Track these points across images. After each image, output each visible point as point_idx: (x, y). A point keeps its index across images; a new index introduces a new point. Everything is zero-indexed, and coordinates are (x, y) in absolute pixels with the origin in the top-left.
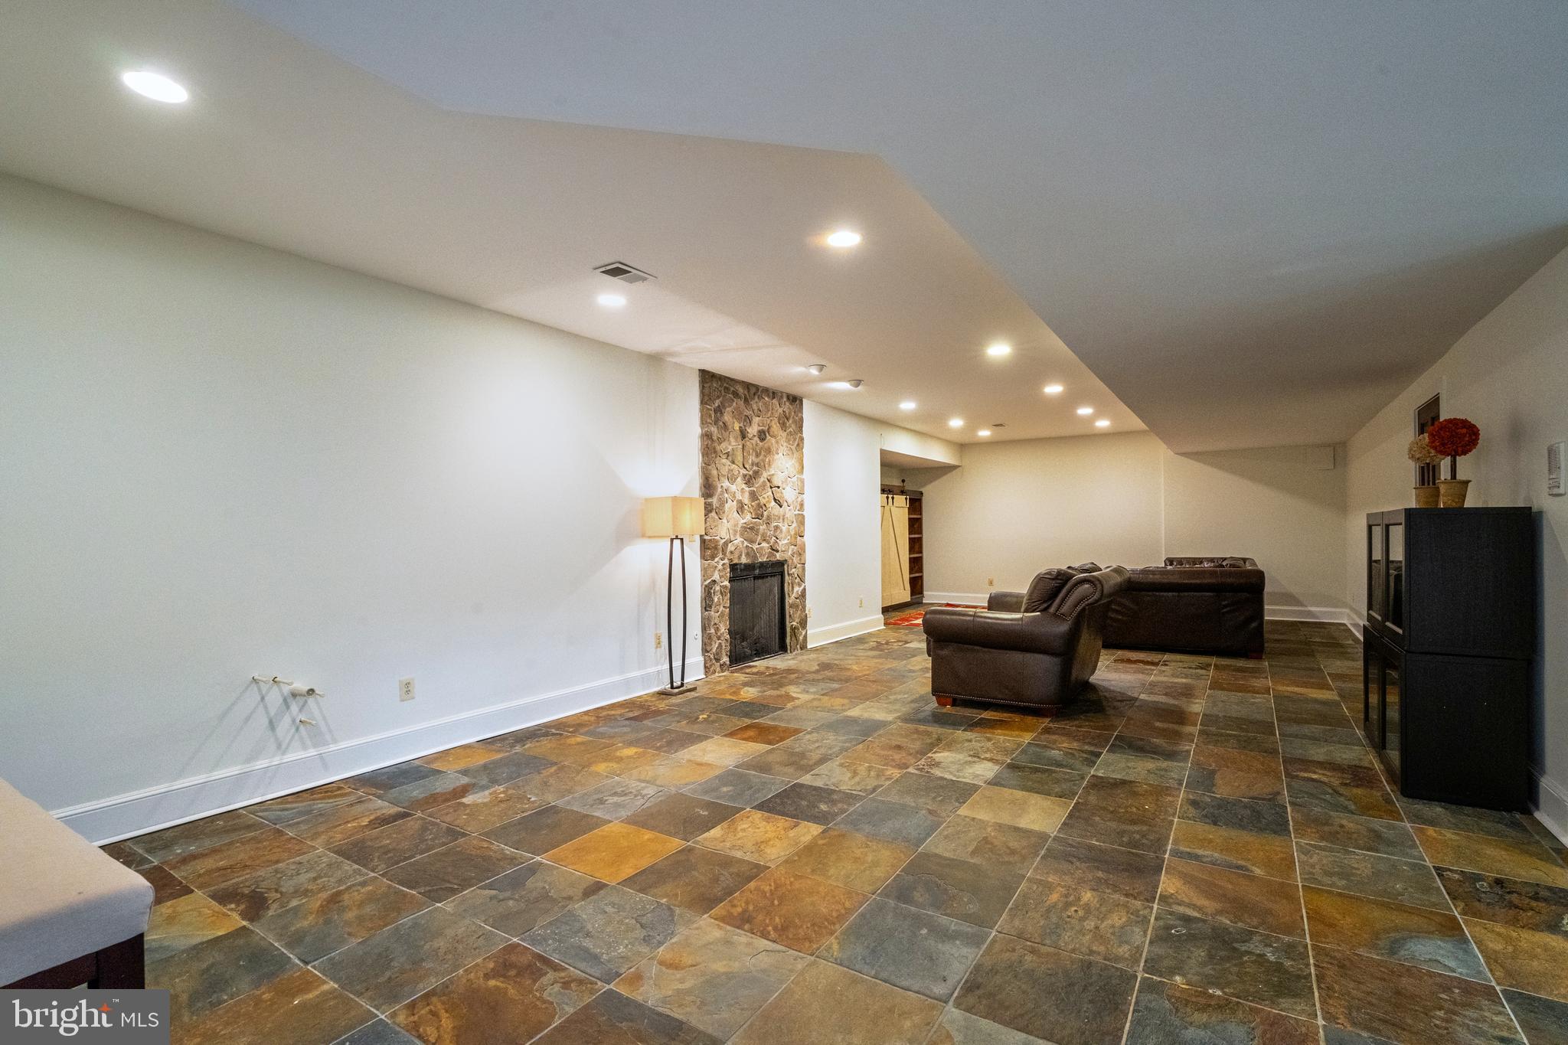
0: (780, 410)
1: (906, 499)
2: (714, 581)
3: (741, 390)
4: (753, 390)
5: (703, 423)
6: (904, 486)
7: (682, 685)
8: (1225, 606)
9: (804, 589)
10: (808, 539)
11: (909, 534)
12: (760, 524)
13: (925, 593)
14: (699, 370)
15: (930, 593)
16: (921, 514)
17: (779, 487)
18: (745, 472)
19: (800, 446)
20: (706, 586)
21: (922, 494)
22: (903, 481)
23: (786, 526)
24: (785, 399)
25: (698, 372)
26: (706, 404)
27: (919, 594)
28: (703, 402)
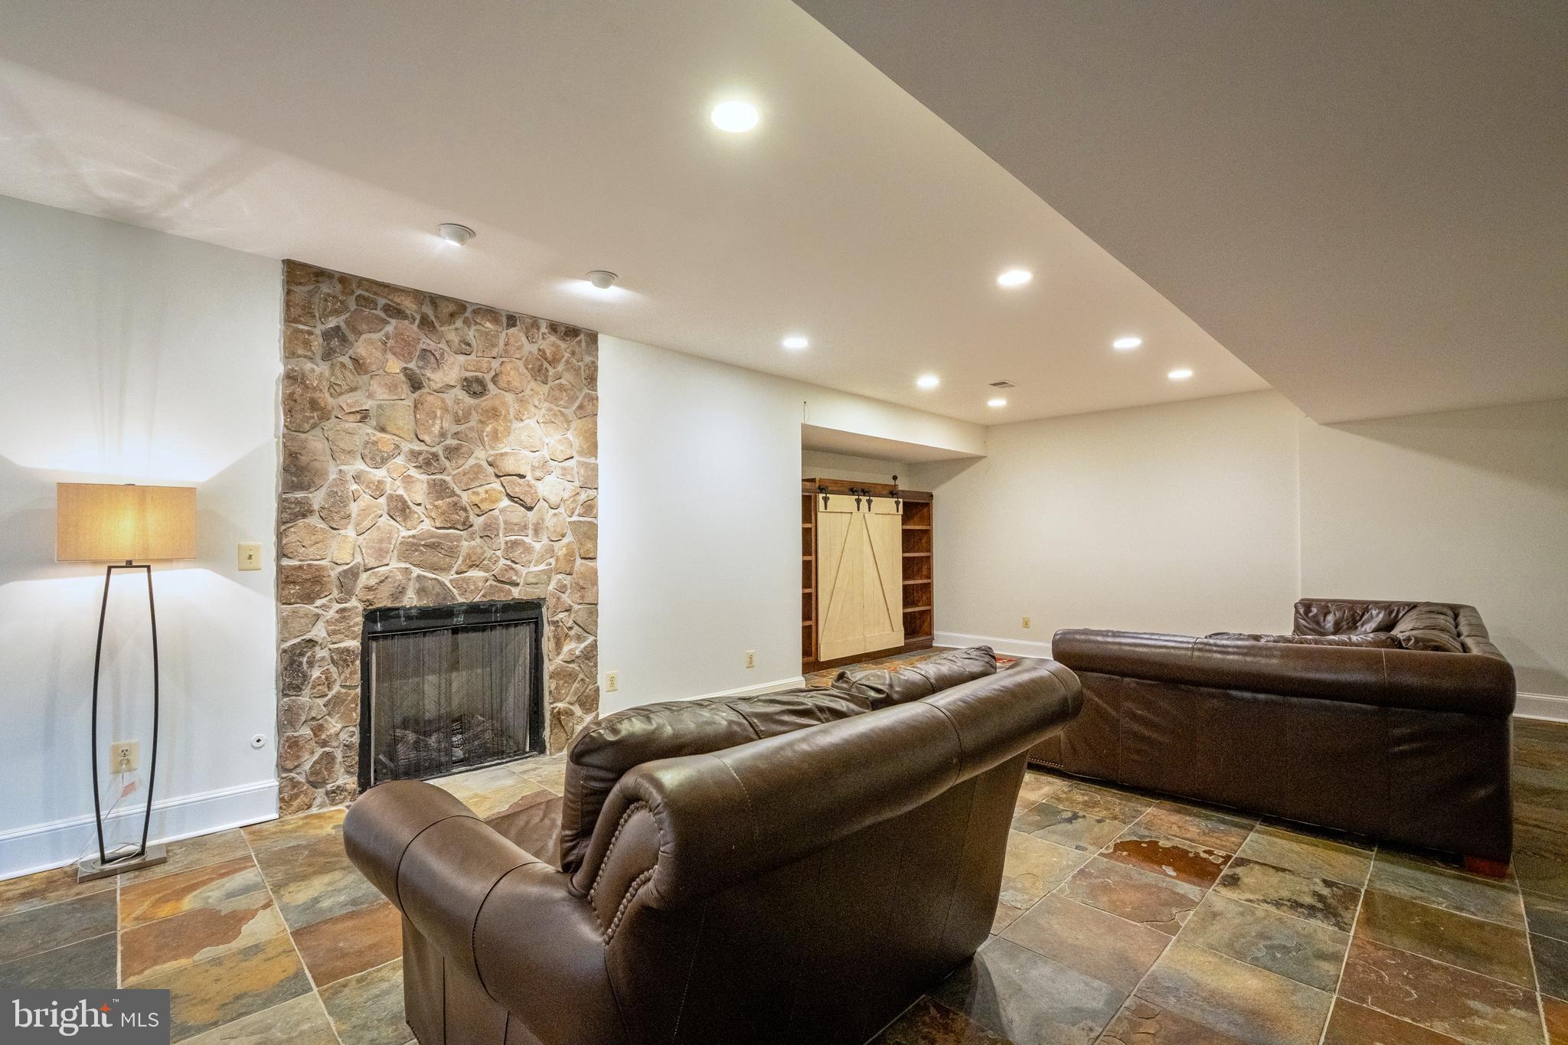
0: (534, 348)
1: (897, 503)
2: (311, 643)
3: (409, 305)
4: (446, 309)
5: (290, 354)
6: (896, 485)
7: (142, 853)
8: (1401, 740)
9: (594, 646)
10: (605, 564)
11: (903, 552)
12: (459, 539)
13: (935, 632)
14: (283, 261)
15: (941, 633)
16: (930, 524)
17: (522, 476)
18: (417, 447)
19: (588, 410)
20: (285, 651)
21: (932, 496)
22: (895, 478)
23: (545, 541)
24: (544, 329)
25: (280, 265)
26: (296, 321)
27: (928, 635)
28: (289, 319)
